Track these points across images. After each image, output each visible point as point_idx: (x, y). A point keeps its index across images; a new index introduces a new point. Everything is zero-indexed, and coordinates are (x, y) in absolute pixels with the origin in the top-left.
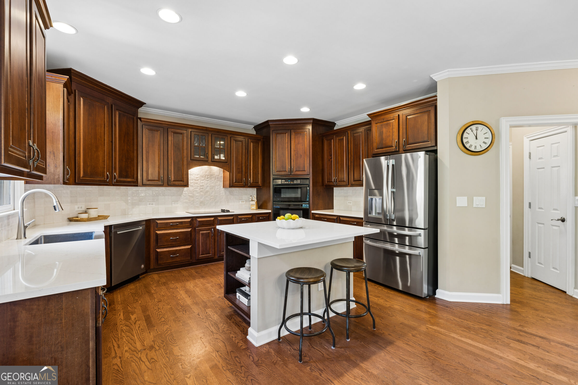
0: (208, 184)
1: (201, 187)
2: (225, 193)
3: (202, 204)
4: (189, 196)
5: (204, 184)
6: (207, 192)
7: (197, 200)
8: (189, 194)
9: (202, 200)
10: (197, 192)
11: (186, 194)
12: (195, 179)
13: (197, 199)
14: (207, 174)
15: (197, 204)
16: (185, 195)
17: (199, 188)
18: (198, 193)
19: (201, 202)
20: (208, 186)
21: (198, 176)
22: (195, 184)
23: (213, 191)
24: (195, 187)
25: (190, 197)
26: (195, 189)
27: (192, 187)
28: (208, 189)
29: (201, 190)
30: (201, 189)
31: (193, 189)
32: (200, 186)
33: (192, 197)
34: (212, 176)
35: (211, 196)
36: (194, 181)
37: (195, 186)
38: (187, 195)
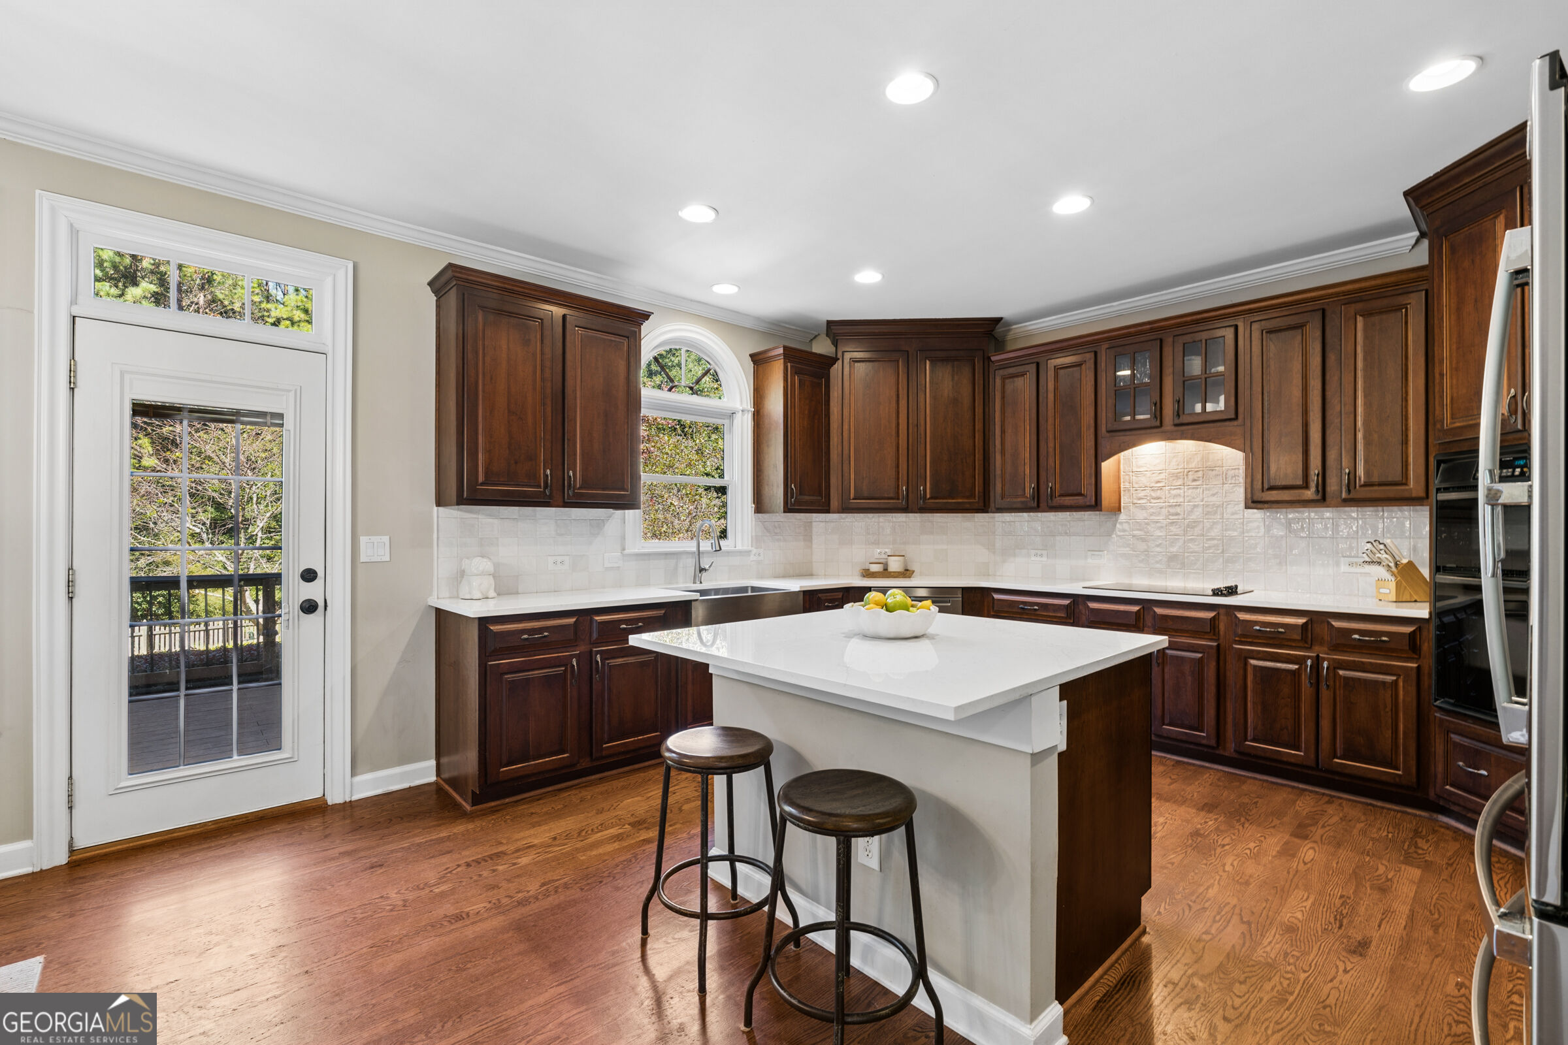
0: (1198, 499)
1: (1172, 510)
2: (1268, 529)
3: (1175, 562)
4: (1134, 536)
5: (1182, 500)
6: (1192, 525)
7: (1158, 549)
8: (1133, 530)
9: (1174, 549)
10: (1158, 525)
11: (1124, 531)
12: (1153, 485)
13: (1158, 546)
14: (1193, 465)
15: (1157, 562)
16: (1122, 534)
17: (1164, 511)
18: (1162, 527)
19: (1172, 558)
20: (1195, 506)
21: (1162, 476)
22: (1152, 501)
23: (1214, 523)
24: (1152, 510)
25: (1138, 539)
26: (1152, 518)
27: (1144, 511)
28: (1197, 514)
29: (1171, 517)
30: (1173, 515)
31: (1145, 515)
32: (1170, 506)
33: (1144, 540)
34: (1214, 473)
35: (1208, 540)
36: (1148, 492)
37: (1152, 507)
38: (1127, 533)
